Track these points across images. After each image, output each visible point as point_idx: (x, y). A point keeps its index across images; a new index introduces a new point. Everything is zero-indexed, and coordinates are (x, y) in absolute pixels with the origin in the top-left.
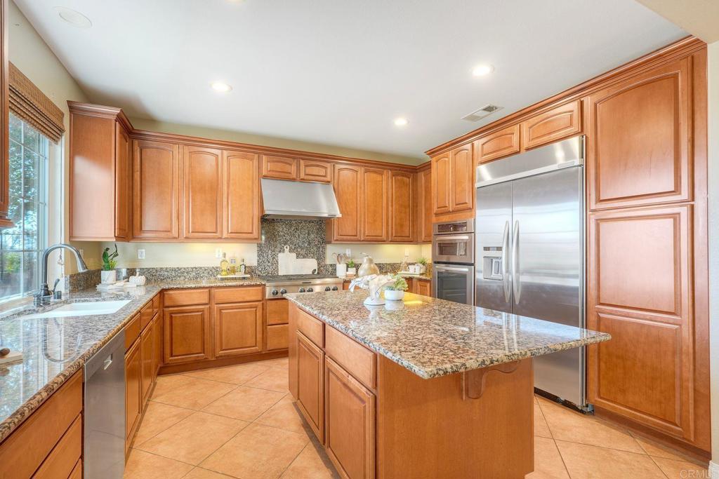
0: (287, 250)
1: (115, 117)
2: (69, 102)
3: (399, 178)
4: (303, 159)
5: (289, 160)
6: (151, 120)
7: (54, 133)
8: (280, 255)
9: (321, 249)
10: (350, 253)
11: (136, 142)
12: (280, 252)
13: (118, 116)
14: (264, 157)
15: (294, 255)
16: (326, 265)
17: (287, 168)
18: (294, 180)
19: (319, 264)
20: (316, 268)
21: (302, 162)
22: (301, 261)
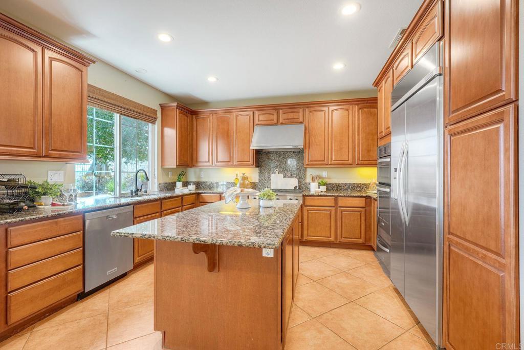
0: (277, 172)
1: (175, 107)
2: (160, 104)
3: (366, 110)
4: (281, 109)
5: (271, 112)
6: (205, 103)
7: (153, 120)
8: (273, 176)
9: (302, 172)
10: (326, 174)
11: (194, 116)
12: (273, 173)
13: (177, 106)
14: (256, 112)
15: (282, 175)
16: (306, 183)
17: (271, 117)
18: (276, 124)
19: (299, 182)
20: (297, 184)
21: (281, 111)
22: (287, 180)
